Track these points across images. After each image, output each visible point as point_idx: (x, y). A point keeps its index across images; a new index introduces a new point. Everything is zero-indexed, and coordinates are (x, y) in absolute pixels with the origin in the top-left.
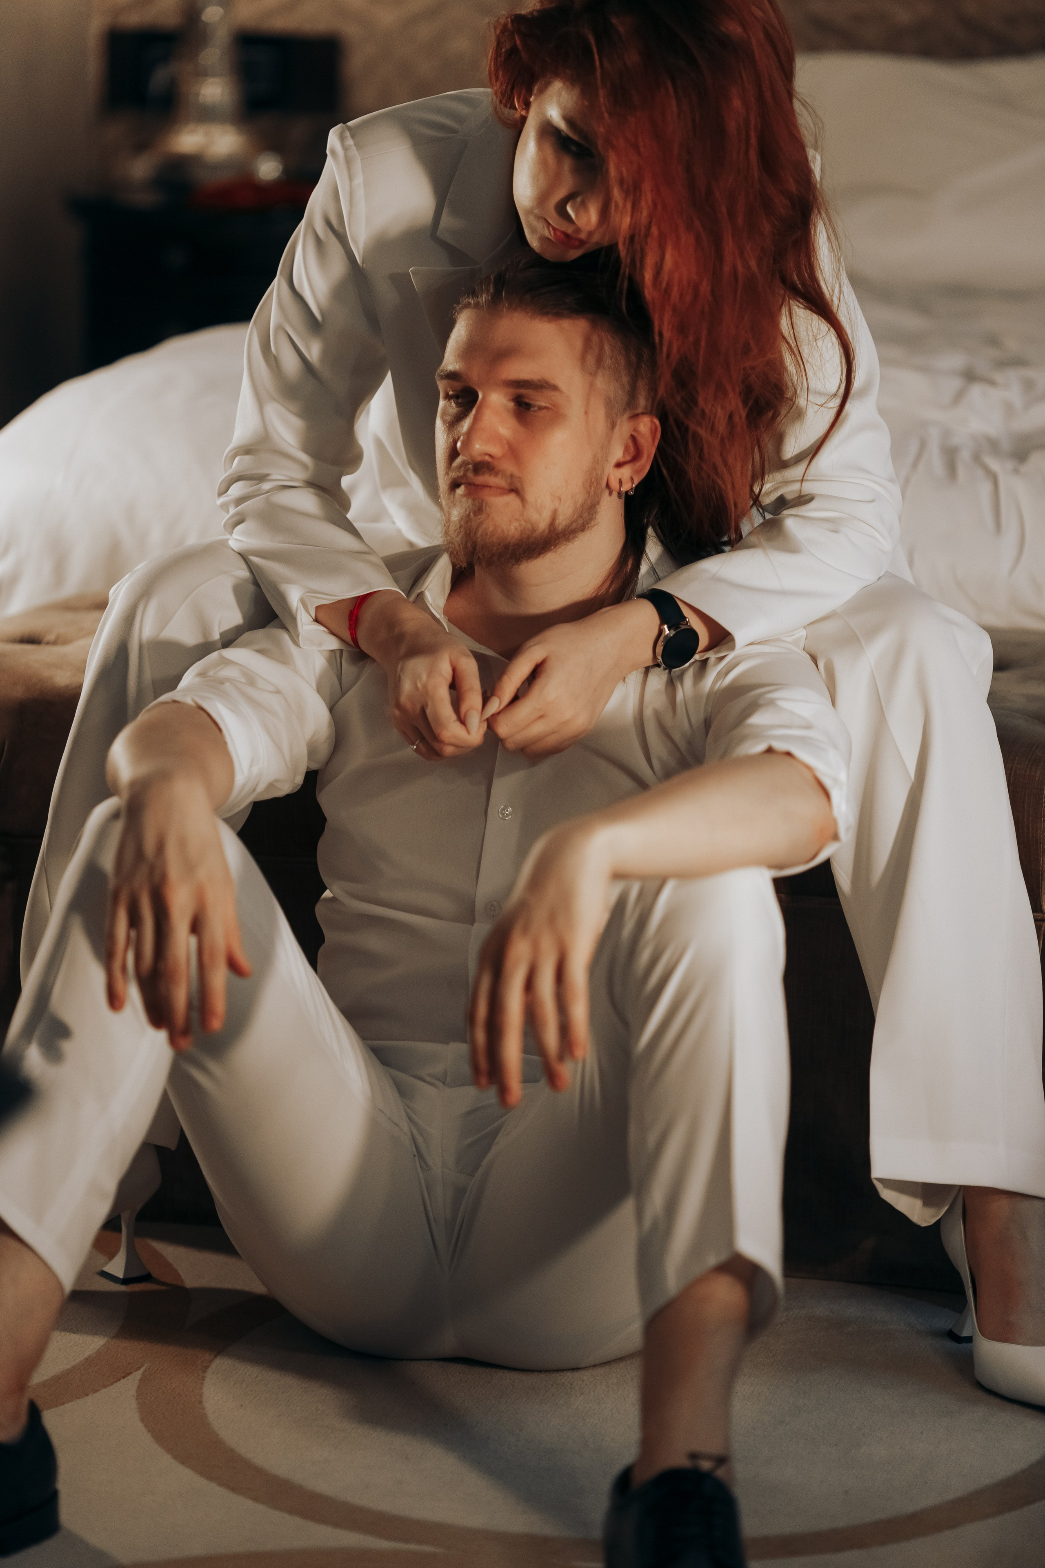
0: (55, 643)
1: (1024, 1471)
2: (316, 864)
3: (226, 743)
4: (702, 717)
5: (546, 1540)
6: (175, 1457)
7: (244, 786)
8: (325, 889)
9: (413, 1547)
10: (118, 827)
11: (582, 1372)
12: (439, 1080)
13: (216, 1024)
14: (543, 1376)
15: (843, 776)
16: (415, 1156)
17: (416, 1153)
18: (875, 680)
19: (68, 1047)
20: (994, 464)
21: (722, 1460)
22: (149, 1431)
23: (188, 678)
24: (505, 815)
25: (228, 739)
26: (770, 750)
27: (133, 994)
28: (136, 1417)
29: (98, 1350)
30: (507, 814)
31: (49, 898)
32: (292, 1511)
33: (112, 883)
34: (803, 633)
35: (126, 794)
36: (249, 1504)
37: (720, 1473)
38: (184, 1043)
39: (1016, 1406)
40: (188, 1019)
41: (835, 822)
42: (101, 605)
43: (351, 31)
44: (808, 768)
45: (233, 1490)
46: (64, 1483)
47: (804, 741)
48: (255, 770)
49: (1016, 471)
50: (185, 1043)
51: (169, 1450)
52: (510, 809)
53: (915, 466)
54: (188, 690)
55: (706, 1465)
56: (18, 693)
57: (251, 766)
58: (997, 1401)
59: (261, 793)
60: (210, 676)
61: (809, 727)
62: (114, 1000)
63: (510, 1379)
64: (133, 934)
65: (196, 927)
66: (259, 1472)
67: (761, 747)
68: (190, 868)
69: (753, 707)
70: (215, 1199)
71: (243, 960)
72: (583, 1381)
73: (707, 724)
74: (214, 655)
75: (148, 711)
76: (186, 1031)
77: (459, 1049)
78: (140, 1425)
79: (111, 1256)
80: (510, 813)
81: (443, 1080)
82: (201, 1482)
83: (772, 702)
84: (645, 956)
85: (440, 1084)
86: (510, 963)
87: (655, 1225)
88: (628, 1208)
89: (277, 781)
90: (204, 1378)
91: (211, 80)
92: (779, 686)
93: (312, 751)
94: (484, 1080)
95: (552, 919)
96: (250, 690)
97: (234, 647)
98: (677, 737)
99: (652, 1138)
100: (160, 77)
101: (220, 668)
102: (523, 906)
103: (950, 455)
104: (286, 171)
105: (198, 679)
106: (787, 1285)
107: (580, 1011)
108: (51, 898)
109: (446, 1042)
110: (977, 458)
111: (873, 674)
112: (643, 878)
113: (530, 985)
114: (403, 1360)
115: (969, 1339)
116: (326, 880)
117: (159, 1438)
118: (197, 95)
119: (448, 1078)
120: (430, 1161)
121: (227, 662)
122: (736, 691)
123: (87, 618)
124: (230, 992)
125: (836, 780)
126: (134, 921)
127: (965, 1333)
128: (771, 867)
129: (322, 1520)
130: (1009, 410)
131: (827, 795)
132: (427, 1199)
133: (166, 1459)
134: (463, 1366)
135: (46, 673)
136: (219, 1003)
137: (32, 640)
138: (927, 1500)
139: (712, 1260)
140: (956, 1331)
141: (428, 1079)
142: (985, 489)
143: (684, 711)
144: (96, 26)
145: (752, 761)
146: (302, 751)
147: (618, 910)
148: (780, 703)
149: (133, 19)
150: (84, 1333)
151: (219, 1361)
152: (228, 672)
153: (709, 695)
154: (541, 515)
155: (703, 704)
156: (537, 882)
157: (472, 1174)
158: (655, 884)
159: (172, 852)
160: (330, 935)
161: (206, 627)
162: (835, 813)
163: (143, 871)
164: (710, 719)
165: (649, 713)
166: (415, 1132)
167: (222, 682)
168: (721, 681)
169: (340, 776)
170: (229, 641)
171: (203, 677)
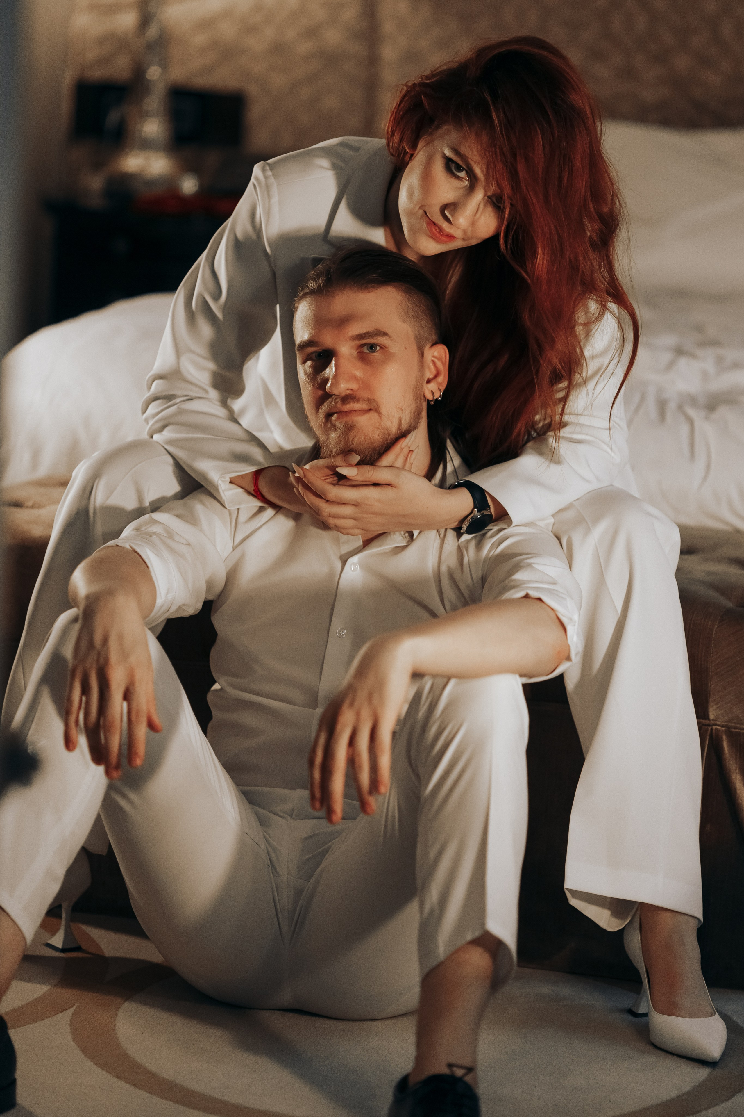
0: (32, 507)
2: (209, 667)
3: (151, 576)
4: (480, 574)
7: (162, 606)
8: (214, 682)
10: (77, 626)
11: (378, 1022)
12: (288, 815)
13: (138, 762)
14: (351, 1023)
15: (576, 617)
16: (269, 866)
17: (270, 865)
18: (598, 552)
20: (692, 412)
21: (470, 1070)
22: (78, 1047)
23: (127, 531)
24: (341, 635)
25: (152, 574)
26: (527, 596)
27: (82, 741)
28: (69, 1037)
29: (44, 994)
30: (342, 634)
31: (24, 679)
32: (175, 1101)
33: (70, 665)
34: (552, 520)
35: (82, 606)
36: (147, 1095)
37: (468, 1078)
38: (114, 774)
40: (119, 758)
41: (568, 648)
42: (64, 483)
43: (252, 90)
44: (552, 610)
45: (136, 1086)
47: (551, 592)
48: (170, 596)
49: (707, 418)
51: (92, 1059)
52: (345, 631)
53: (637, 411)
54: (126, 539)
55: (459, 1072)
57: (167, 594)
60: (143, 531)
61: (554, 583)
62: (69, 744)
63: (328, 1024)
64: (84, 699)
65: (127, 696)
66: (153, 1075)
67: (522, 594)
68: (125, 655)
69: (517, 568)
70: (129, 891)
71: (157, 720)
72: (378, 1028)
73: (483, 580)
74: (147, 516)
75: (99, 551)
76: (118, 767)
77: (302, 793)
78: (72, 1043)
79: (54, 933)
80: (344, 633)
81: (291, 815)
83: (529, 565)
84: (433, 730)
85: (289, 818)
86: (339, 727)
87: (432, 911)
88: (414, 906)
89: (184, 605)
90: (116, 1015)
91: (150, 119)
92: (534, 555)
93: (209, 586)
94: (317, 805)
95: (370, 698)
96: (169, 542)
97: (160, 512)
98: (463, 587)
99: (432, 854)
100: (113, 117)
101: (150, 525)
102: (351, 688)
103: (662, 406)
104: (201, 187)
105: (134, 532)
107: (385, 761)
108: (25, 680)
109: (294, 789)
110: (680, 408)
111: (597, 548)
112: (434, 676)
113: (352, 742)
114: (254, 1009)
116: (215, 676)
117: (85, 1051)
118: (140, 131)
119: (294, 815)
120: (279, 870)
121: (155, 522)
122: (505, 557)
123: (55, 492)
124: (148, 742)
125: (571, 619)
126: (85, 690)
127: (643, 1011)
128: (521, 676)
130: (705, 376)
131: (564, 629)
132: (276, 896)
133: (89, 1065)
134: (296, 1014)
135: (26, 527)
136: (141, 749)
137: (16, 504)
139: (468, 936)
140: (635, 1009)
141: (280, 814)
142: (685, 429)
143: (469, 571)
144: (68, 78)
145: (513, 602)
146: (203, 585)
147: (417, 698)
148: (534, 565)
149: (96, 74)
150: (34, 983)
151: (127, 1004)
152: (155, 529)
153: (485, 560)
154: (392, 423)
155: (481, 565)
156: (361, 672)
157: (308, 880)
158: (442, 681)
159: (113, 644)
160: (216, 714)
161: (140, 497)
162: (569, 642)
163: (93, 655)
164: (486, 576)
165: (444, 569)
166: (270, 850)
167: (150, 535)
168: (494, 550)
169: (227, 603)
170: (156, 507)
171: (137, 531)
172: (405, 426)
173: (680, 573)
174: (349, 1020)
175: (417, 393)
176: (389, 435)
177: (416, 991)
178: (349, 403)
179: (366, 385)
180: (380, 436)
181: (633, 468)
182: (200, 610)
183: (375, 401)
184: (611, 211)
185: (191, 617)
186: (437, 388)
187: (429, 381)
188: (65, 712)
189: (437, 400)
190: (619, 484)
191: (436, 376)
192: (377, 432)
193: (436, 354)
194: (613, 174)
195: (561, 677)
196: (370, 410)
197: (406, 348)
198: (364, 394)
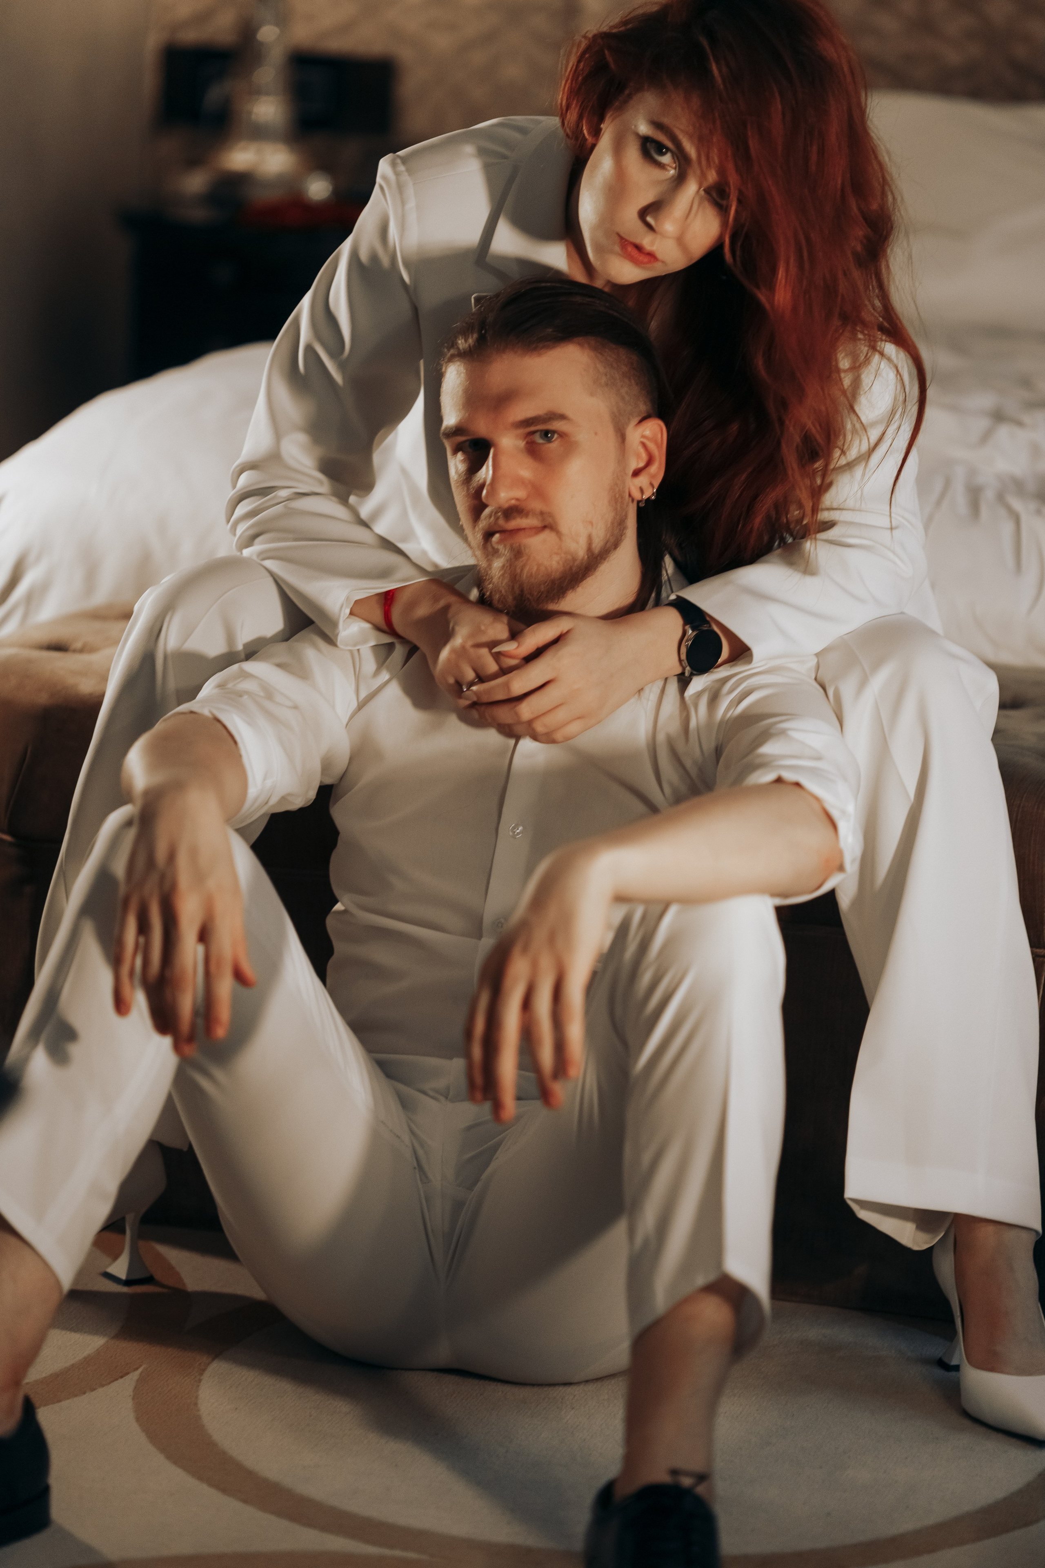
0: (81, 651)
1: (1005, 1499)
3: (240, 756)
4: (713, 745)
5: (529, 1551)
6: (169, 1457)
7: (256, 799)
8: (336, 902)
9: (397, 1553)
10: (131, 834)
12: (441, 1094)
13: (221, 1032)
15: (851, 808)
16: (415, 1168)
17: (416, 1165)
18: (879, 711)
19: (75, 1050)
20: (1017, 504)
21: (702, 1478)
22: (144, 1431)
23: (208, 689)
24: (515, 833)
25: (243, 752)
26: (779, 780)
27: (140, 1000)
28: (131, 1416)
29: (98, 1350)
30: (518, 833)
32: (279, 1514)
33: (122, 889)
34: (813, 663)
35: (139, 802)
36: (238, 1505)
37: (700, 1490)
38: (188, 1050)
39: (1000, 1436)
40: (193, 1026)
41: (841, 853)
42: (127, 615)
43: (405, 54)
44: (817, 799)
45: (224, 1491)
46: (54, 1480)
47: (814, 772)
48: (269, 783)
49: (1040, 512)
50: (190, 1050)
51: (162, 1450)
52: (521, 828)
53: (939, 503)
54: (205, 701)
55: (687, 1482)
56: (43, 699)
57: (265, 779)
58: (982, 1429)
59: (273, 806)
60: (229, 688)
61: (819, 758)
62: (121, 1005)
63: (502, 1391)
64: (142, 940)
65: (204, 936)
66: (250, 1474)
67: (770, 777)
68: (200, 878)
69: (765, 736)
70: (218, 1208)
71: (248, 969)
72: (575, 1396)
73: (718, 751)
74: (235, 667)
75: (165, 720)
76: (191, 1039)
77: (458, 1065)
78: (135, 1427)
79: (116, 1257)
80: (520, 831)
81: (446, 1094)
82: (192, 1482)
83: (783, 732)
84: (646, 978)
85: (442, 1099)
86: (508, 982)
87: (646, 1243)
88: (620, 1229)
89: (289, 794)
90: (200, 1381)
91: (264, 98)
92: (791, 716)
93: (326, 766)
94: (479, 1095)
95: (552, 939)
96: (267, 704)
97: (255, 660)
98: (688, 764)
99: (647, 1158)
100: (214, 95)
101: (239, 680)
102: (524, 925)
103: (975, 494)
104: (336, 192)
105: (216, 691)
106: (773, 1307)
107: (575, 1031)
109: (450, 1057)
110: (1001, 497)
111: (878, 706)
112: (647, 902)
113: (527, 1004)
114: (397, 1369)
115: (957, 1368)
116: (337, 892)
117: (153, 1437)
118: (250, 113)
119: (449, 1093)
120: (430, 1174)
121: (246, 675)
122: (748, 720)
123: (113, 628)
124: (235, 1001)
125: (843, 812)
126: (143, 928)
127: (954, 1362)
128: (774, 895)
129: (309, 1523)
130: (1035, 451)
131: (834, 826)
132: (426, 1211)
133: (159, 1460)
134: (457, 1377)
135: (71, 681)
136: (224, 1012)
137: (59, 647)
138: (907, 1524)
139: (701, 1280)
140: (946, 1360)
141: (431, 1093)
142: (1007, 528)
143: (697, 739)
144: (153, 42)
145: (761, 790)
146: (317, 766)
147: (622, 931)
148: (791, 733)
149: (190, 36)
150: (85, 1333)
151: (216, 1364)
152: (247, 685)
153: (721, 722)
154: (577, 543)
155: (715, 731)
156: (539, 902)
157: (471, 1188)
158: (659, 908)
159: (183, 862)
160: (340, 947)
161: (230, 637)
162: (842, 844)
163: (154, 879)
164: (722, 745)
165: (661, 737)
166: (416, 1145)
167: (240, 694)
168: (733, 710)
169: (353, 791)
170: (251, 652)
171: (222, 689)
172: (598, 545)
173: (999, 737)
174: (533, 1385)
175: (615, 496)
176: (574, 560)
177: (625, 1346)
178: (514, 518)
179: (538, 491)
180: (561, 563)
181: (933, 586)
182: (313, 800)
183: (550, 515)
184: (883, 207)
185: (302, 811)
186: (649, 483)
187: (636, 473)
188: (115, 960)
189: (648, 499)
190: (912, 611)
191: (649, 463)
192: (556, 558)
193: (647, 433)
194: (885, 159)
195: (832, 894)
196: (544, 527)
197: (596, 434)
198: (536, 505)
